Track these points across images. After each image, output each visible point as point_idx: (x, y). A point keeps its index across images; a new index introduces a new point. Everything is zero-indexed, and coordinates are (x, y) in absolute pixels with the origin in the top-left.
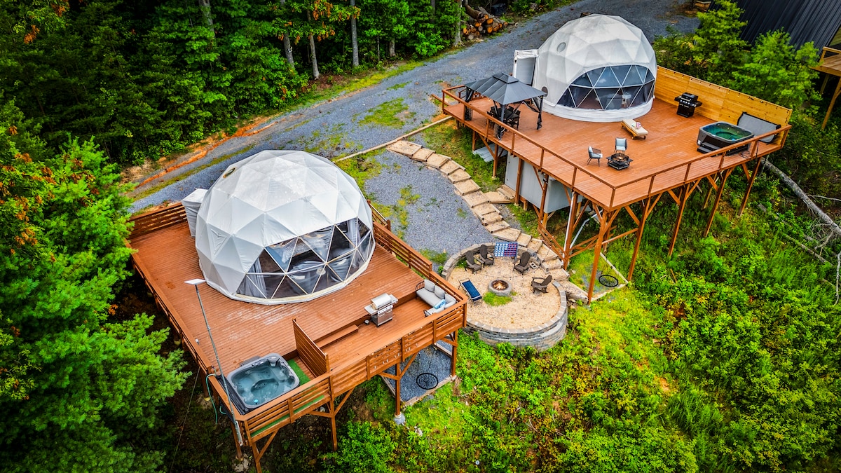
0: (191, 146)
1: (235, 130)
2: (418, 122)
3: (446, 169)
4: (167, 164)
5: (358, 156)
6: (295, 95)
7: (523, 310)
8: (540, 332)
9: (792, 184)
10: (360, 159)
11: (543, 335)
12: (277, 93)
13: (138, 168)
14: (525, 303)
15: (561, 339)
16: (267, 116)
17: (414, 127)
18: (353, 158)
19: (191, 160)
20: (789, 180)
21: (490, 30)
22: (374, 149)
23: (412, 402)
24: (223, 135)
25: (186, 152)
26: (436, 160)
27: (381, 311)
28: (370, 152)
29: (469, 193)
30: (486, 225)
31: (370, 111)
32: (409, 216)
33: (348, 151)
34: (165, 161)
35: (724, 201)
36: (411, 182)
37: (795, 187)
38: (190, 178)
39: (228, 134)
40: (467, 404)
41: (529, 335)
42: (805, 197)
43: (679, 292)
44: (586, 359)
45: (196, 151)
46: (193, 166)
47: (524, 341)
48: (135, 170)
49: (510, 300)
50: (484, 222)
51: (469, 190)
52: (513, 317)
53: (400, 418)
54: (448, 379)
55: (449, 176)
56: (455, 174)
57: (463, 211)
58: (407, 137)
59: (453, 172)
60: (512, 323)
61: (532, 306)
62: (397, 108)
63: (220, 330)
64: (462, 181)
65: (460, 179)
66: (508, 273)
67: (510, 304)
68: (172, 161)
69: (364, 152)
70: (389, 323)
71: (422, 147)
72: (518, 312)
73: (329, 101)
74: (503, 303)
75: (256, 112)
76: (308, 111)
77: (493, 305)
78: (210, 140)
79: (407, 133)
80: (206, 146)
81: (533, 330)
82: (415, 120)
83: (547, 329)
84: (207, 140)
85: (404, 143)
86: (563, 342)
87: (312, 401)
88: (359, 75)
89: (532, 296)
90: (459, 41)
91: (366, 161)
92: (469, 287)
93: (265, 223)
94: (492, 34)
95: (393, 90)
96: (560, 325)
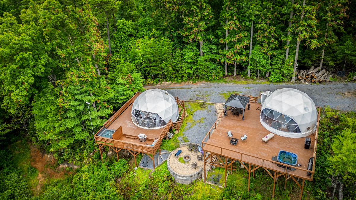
1: (195, 82)
5: (205, 103)
6: (217, 78)
8: (177, 175)
11: (178, 177)
13: (167, 83)
14: (186, 167)
15: (185, 183)
16: (207, 82)
18: (203, 103)
21: (313, 81)
23: (141, 167)
26: (220, 115)
27: (141, 138)
28: (209, 103)
32: (195, 126)
33: (205, 100)
34: (174, 84)
36: (207, 117)
39: (193, 83)
41: (174, 174)
44: (183, 193)
45: (182, 84)
46: (176, 87)
49: (184, 163)
52: (178, 167)
53: (136, 168)
54: (152, 169)
60: (175, 168)
61: (186, 169)
66: (195, 157)
69: (207, 102)
71: (223, 109)
72: (181, 167)
73: (225, 84)
74: (182, 162)
75: (204, 79)
78: (187, 82)
85: (221, 105)
86: (184, 185)
87: (111, 144)
89: (191, 167)
90: (293, 80)
91: (205, 105)
92: (179, 152)
93: (137, 104)
94: (315, 82)
95: (245, 88)
96: (185, 178)
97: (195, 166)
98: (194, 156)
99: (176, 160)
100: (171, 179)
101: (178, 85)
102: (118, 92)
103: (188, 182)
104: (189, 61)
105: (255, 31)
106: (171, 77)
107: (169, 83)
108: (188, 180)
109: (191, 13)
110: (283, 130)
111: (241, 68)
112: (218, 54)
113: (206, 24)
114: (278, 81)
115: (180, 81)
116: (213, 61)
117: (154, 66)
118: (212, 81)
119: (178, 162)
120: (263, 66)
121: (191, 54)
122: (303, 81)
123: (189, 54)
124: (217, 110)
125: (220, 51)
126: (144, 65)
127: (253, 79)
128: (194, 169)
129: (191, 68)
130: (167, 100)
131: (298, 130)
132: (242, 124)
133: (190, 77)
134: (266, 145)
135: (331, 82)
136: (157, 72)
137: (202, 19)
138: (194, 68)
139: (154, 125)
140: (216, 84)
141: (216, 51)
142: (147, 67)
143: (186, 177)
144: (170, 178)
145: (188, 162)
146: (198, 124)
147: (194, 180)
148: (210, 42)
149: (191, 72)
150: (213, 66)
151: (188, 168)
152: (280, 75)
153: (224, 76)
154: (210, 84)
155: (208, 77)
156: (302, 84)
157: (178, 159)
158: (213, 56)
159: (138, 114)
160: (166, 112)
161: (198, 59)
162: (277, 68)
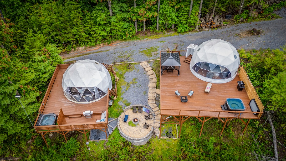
0: (97, 45)
1: (110, 43)
2: (156, 57)
3: (150, 77)
4: (88, 49)
5: (130, 63)
6: (131, 36)
7: (135, 131)
8: (134, 140)
9: (274, 133)
10: (130, 64)
11: (135, 141)
12: (125, 35)
13: (81, 48)
14: (139, 129)
15: (143, 144)
16: (121, 41)
17: (153, 58)
18: (128, 64)
19: (94, 49)
20: (274, 132)
21: (212, 27)
22: (136, 62)
23: (92, 141)
24: (106, 44)
25: (94, 46)
26: (150, 72)
27: (87, 115)
28: (134, 63)
29: (152, 87)
30: (148, 100)
31: (146, 48)
32: (130, 88)
33: (129, 60)
34: (88, 48)
35: (240, 127)
36: (138, 77)
37: (274, 135)
38: (89, 55)
39: (108, 44)
40: (105, 148)
41: (130, 139)
42: (275, 141)
43: (189, 150)
44: (144, 154)
45: (97, 47)
46: (93, 51)
47: (129, 140)
48: (80, 48)
49: (135, 126)
50: (148, 98)
51: (152, 86)
52: (131, 132)
53: (87, 143)
54: (105, 139)
55: (150, 79)
56: (153, 79)
57: (146, 93)
58: (148, 62)
59: (153, 78)
60: (129, 133)
61: (139, 131)
62: (155, 50)
63: (55, 102)
64: (153, 82)
65: (153, 81)
66: (143, 117)
67: (134, 127)
68: (90, 48)
69: (132, 63)
70: (90, 119)
71: (150, 66)
72: (134, 131)
73: (140, 41)
74: (133, 126)
75: (117, 39)
76: (132, 43)
77: (129, 125)
78: (102, 45)
79: (150, 60)
80: (100, 46)
81: (131, 138)
82: (156, 56)
83: (136, 140)
84: (101, 44)
85: (146, 63)
86: (142, 146)
87: (56, 130)
88: (156, 33)
89: (143, 128)
90: (197, 29)
91: (132, 66)
92: (126, 117)
93: (70, 81)
95: (160, 42)
96: (142, 141)
97: (146, 126)
98: (141, 117)
99: (127, 125)
100: (128, 144)
101: (94, 48)
102: (37, 70)
103: (145, 142)
104: (102, 23)
106: (84, 42)
107: (83, 48)
108: (145, 141)
110: (217, 78)
111: (149, 23)
112: (129, 12)
114: (185, 32)
115: (94, 44)
116: (124, 20)
117: (65, 33)
118: (126, 39)
119: (129, 126)
121: (103, 16)
122: (204, 28)
123: (101, 16)
124: (145, 68)
125: (131, 9)
126: (54, 34)
127: (162, 32)
128: (146, 130)
129: (104, 30)
130: (100, 70)
131: (230, 76)
133: (104, 39)
134: (209, 95)
135: (225, 26)
136: (66, 40)
138: (108, 29)
139: (94, 98)
140: (131, 42)
141: (127, 9)
142: (56, 35)
143: (143, 139)
144: (126, 143)
145: (138, 124)
146: (132, 85)
147: (149, 139)
149: (106, 34)
150: (126, 25)
151: (141, 130)
152: (187, 26)
153: (136, 33)
154: (126, 43)
155: (122, 36)
156: (204, 31)
157: (127, 124)
158: (124, 15)
159: (73, 91)
161: (112, 20)
162: (184, 19)
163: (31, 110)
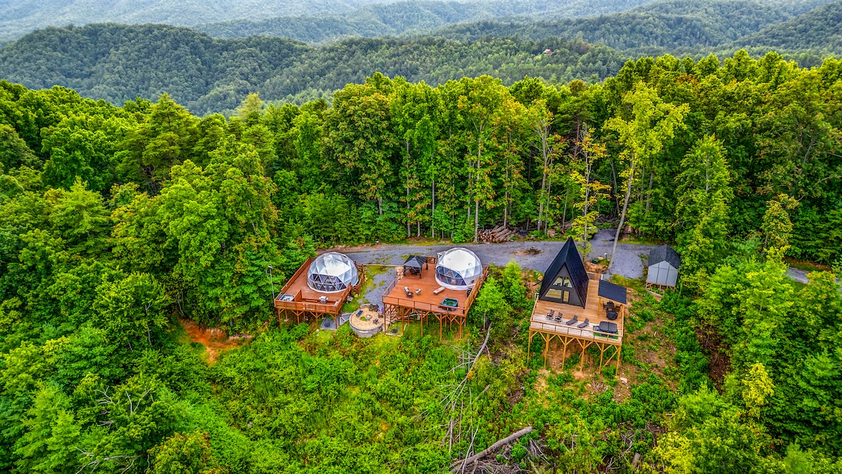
0: (358, 245)
4: (348, 248)
5: (385, 266)
6: (398, 240)
7: (364, 324)
11: (360, 332)
12: (393, 237)
13: (341, 246)
14: (368, 323)
15: (367, 336)
16: (387, 244)
18: (383, 266)
23: (322, 329)
24: (370, 245)
25: (356, 246)
27: (322, 300)
28: (390, 266)
32: (375, 289)
33: (385, 263)
34: (349, 246)
36: (388, 280)
40: (332, 337)
45: (358, 247)
46: (352, 251)
47: (356, 331)
49: (366, 320)
52: (360, 324)
53: (318, 330)
54: (334, 329)
58: (404, 266)
60: (358, 325)
61: (367, 325)
63: (297, 287)
74: (363, 320)
78: (365, 245)
79: (406, 265)
81: (358, 329)
83: (361, 330)
85: (401, 266)
87: (292, 308)
89: (372, 323)
90: (476, 240)
91: (385, 269)
92: (361, 312)
93: (315, 268)
94: (495, 242)
97: (376, 322)
98: (375, 315)
99: (358, 319)
100: (354, 334)
101: (355, 248)
102: (289, 257)
103: (371, 335)
104: (367, 221)
105: (436, 190)
106: (345, 239)
107: (344, 246)
108: (369, 333)
109: (369, 170)
110: (452, 284)
111: (425, 228)
112: (400, 212)
113: (385, 181)
114: (460, 242)
115: (356, 244)
116: (393, 220)
117: (325, 227)
118: (393, 243)
119: (360, 320)
120: (445, 226)
121: (369, 214)
122: (485, 241)
123: (367, 214)
124: (397, 272)
125: (401, 209)
126: (314, 226)
127: (436, 240)
128: (375, 324)
129: (369, 229)
130: (346, 263)
131: (464, 284)
132: (419, 281)
133: (368, 239)
134: (436, 296)
135: (510, 242)
136: (327, 234)
137: (381, 175)
138: (373, 228)
139: (334, 289)
140: (397, 246)
141: (397, 209)
142: (317, 228)
143: (368, 331)
144: (352, 333)
145: (369, 320)
146: (378, 287)
147: (375, 333)
148: (390, 199)
149: (370, 233)
150: (394, 226)
151: (370, 324)
152: (462, 236)
153: (407, 237)
154: (392, 246)
155: (388, 239)
156: (484, 244)
158: (394, 215)
159: (316, 277)
160: (346, 275)
161: (378, 219)
162: (460, 228)
163: (273, 289)
